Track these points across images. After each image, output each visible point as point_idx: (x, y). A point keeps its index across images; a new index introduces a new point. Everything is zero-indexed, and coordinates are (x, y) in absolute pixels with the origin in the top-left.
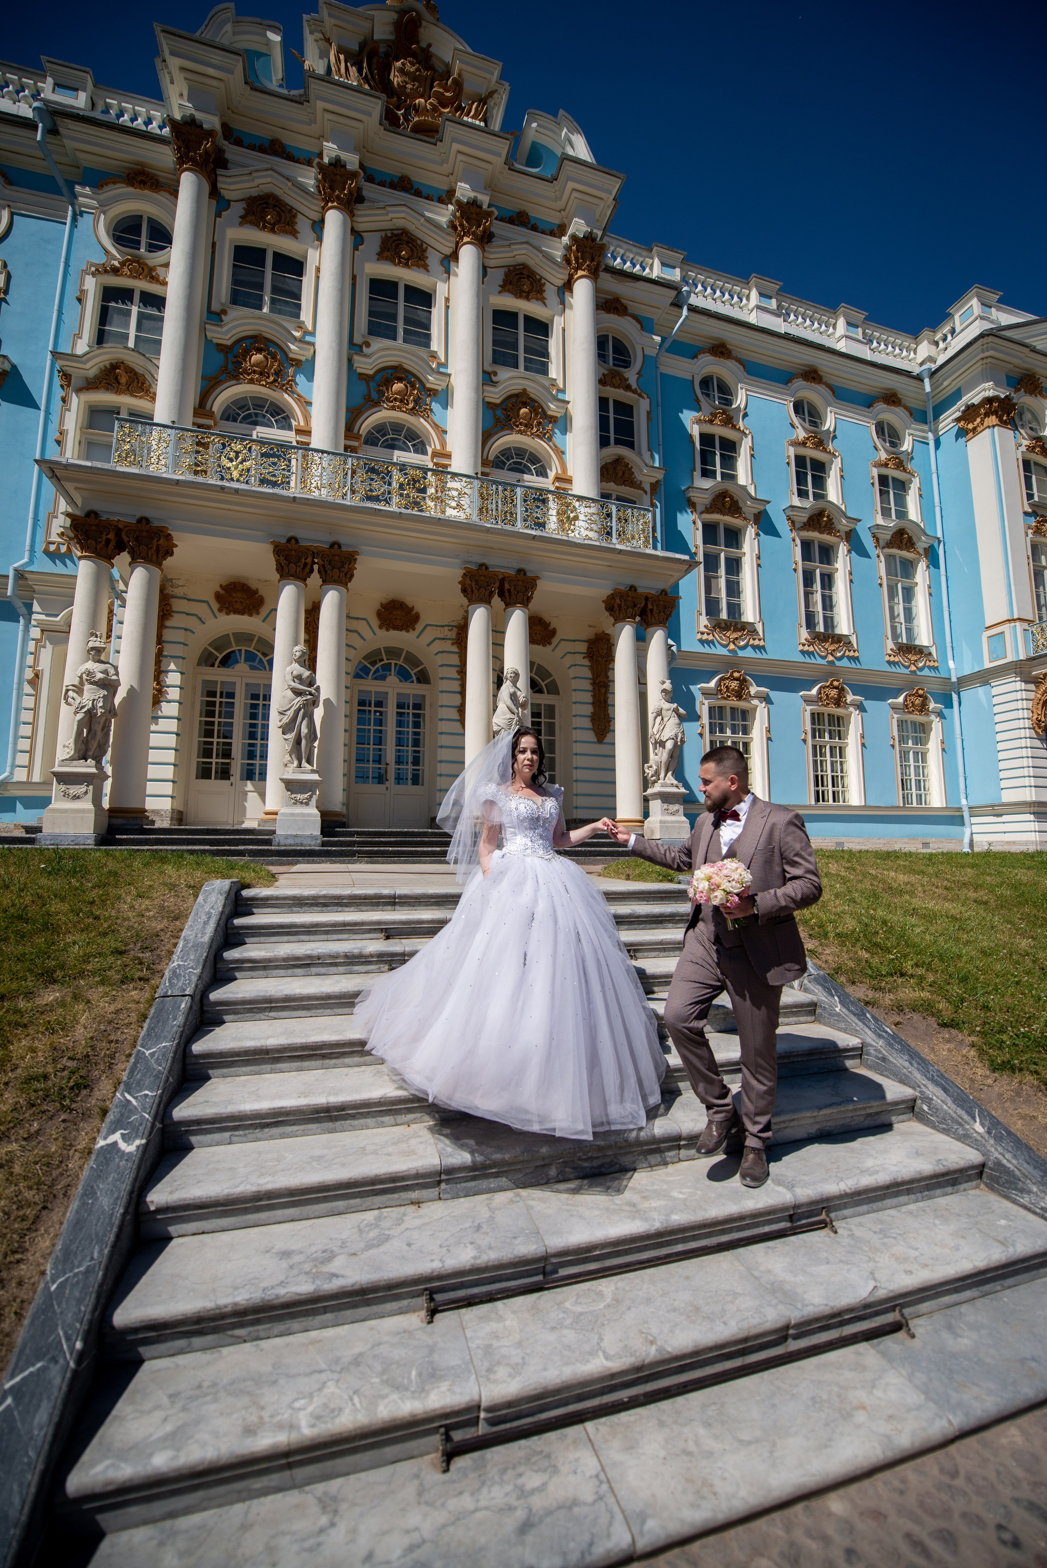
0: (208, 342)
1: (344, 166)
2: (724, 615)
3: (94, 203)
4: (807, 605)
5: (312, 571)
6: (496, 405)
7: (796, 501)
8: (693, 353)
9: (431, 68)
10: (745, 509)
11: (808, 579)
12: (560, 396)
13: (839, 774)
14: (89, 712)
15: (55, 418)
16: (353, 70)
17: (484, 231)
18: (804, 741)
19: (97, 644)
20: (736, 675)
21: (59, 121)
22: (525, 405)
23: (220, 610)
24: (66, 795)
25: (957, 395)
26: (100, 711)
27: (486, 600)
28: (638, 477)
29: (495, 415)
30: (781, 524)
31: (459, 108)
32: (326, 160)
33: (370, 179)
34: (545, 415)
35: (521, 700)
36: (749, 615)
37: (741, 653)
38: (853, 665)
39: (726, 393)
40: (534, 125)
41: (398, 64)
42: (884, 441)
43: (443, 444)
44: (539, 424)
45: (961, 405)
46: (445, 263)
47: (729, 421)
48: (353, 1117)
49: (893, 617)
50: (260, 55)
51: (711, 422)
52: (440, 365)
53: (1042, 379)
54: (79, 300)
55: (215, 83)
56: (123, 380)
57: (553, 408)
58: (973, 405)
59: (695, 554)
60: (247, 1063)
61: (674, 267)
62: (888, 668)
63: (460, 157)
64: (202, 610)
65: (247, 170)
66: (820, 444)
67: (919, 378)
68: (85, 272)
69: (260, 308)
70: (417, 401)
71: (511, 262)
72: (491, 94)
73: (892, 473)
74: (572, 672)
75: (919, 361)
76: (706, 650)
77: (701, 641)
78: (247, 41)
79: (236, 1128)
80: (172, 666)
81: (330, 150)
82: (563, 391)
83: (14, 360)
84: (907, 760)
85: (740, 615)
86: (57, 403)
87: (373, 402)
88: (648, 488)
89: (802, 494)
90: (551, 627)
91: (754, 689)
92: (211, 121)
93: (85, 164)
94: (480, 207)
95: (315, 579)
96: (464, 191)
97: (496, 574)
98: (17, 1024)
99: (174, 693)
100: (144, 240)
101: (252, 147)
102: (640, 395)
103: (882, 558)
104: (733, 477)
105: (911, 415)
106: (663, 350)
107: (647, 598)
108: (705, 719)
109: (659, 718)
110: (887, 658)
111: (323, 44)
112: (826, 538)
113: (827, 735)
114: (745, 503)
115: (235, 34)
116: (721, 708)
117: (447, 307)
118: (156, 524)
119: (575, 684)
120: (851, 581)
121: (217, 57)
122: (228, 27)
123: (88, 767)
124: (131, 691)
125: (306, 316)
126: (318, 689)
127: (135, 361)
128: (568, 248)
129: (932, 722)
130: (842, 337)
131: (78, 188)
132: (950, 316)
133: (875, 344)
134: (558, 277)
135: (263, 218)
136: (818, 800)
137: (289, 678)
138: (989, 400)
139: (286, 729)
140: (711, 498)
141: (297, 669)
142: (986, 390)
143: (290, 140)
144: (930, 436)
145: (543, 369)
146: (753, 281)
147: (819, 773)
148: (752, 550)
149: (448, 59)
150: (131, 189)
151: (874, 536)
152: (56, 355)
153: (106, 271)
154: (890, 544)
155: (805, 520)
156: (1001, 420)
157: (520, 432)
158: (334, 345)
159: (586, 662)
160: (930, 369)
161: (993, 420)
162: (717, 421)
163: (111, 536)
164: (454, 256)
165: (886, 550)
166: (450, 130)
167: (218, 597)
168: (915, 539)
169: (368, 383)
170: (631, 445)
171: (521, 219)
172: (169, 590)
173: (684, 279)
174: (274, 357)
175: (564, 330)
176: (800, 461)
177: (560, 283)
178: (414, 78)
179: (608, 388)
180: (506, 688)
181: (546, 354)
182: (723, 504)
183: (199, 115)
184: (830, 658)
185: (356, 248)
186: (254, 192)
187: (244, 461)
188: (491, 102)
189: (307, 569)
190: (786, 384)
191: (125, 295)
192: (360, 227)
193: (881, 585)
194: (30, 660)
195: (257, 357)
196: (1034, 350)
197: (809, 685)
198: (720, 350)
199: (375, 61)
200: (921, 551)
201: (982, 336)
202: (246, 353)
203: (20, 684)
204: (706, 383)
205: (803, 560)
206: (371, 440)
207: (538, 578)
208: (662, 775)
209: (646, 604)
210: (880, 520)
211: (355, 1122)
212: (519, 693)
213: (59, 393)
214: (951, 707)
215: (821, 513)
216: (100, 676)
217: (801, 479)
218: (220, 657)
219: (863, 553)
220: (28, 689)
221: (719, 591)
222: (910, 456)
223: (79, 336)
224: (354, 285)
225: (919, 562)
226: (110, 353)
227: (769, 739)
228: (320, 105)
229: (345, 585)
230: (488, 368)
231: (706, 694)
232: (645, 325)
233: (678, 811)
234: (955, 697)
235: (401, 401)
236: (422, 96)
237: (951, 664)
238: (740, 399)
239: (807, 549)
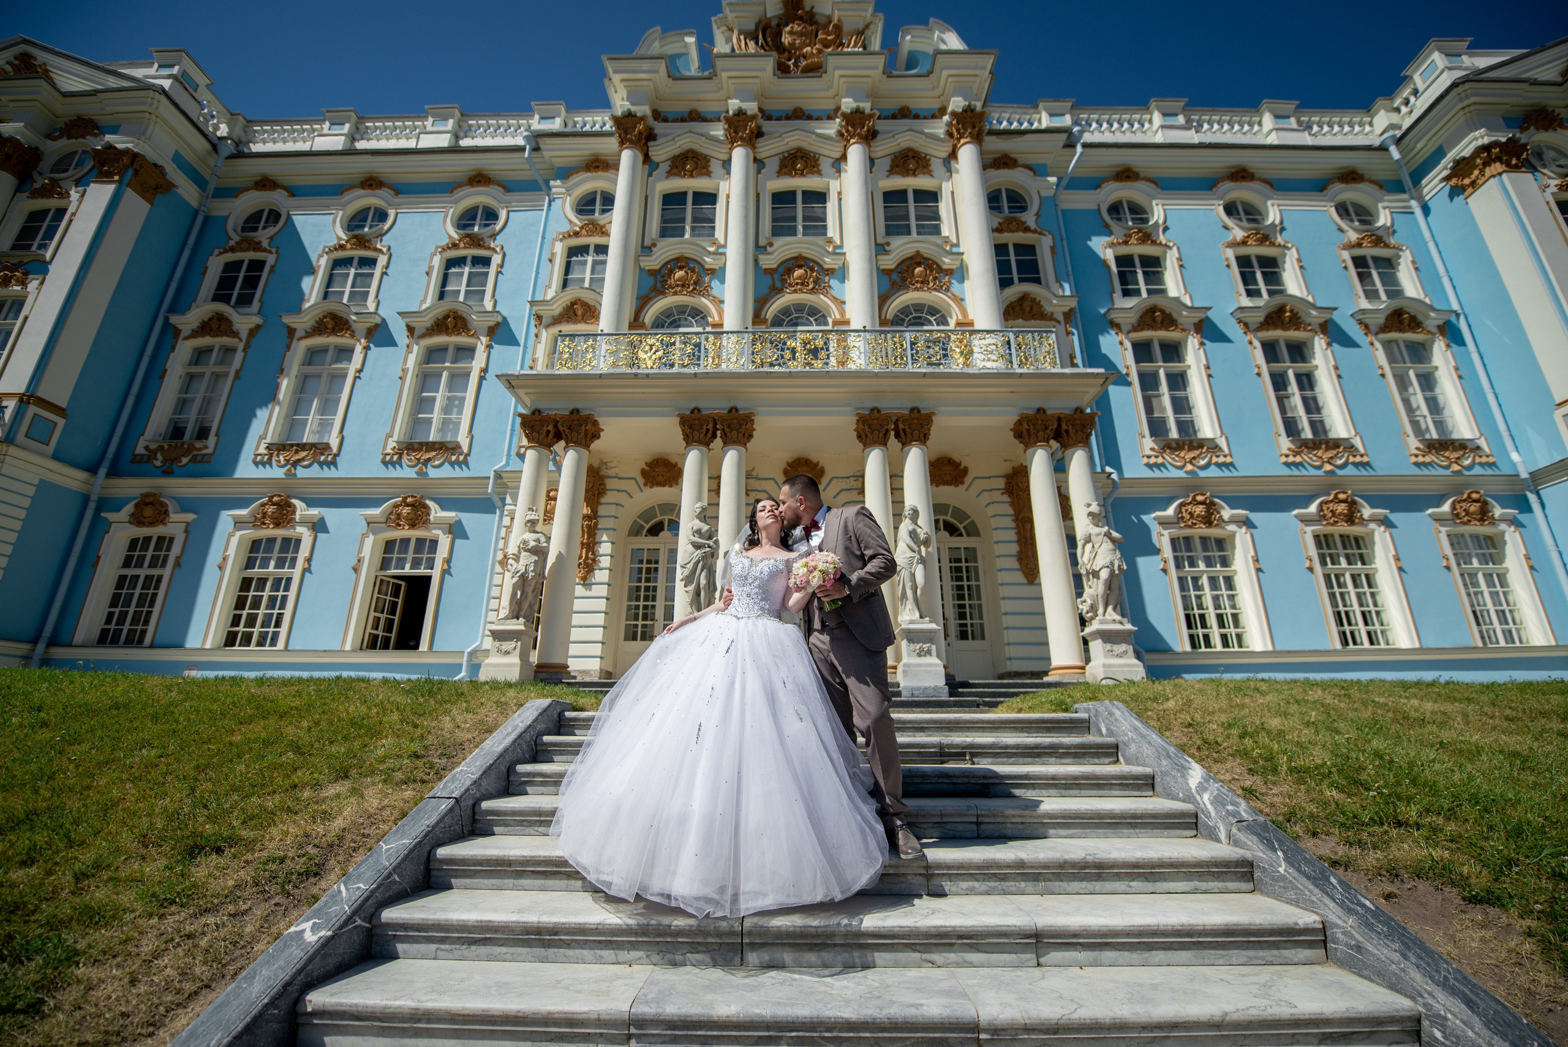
0: (641, 270)
1: (745, 114)
2: (1174, 434)
3: (563, 190)
4: (1283, 410)
5: (714, 436)
6: (891, 271)
7: (1246, 302)
8: (1096, 184)
9: (816, 23)
10: (1180, 321)
11: (1279, 383)
12: (955, 250)
13: (1372, 608)
14: (522, 576)
15: (530, 350)
16: (751, 44)
17: (868, 131)
18: (1311, 569)
19: (533, 517)
20: (1200, 498)
21: (540, 140)
22: (919, 264)
23: (645, 485)
24: (499, 650)
25: (1439, 153)
26: (531, 574)
27: (883, 442)
28: (1048, 309)
29: (891, 279)
30: (1232, 329)
31: (842, 44)
32: (731, 113)
33: (769, 118)
34: (940, 269)
35: (922, 537)
36: (1207, 428)
37: (1202, 474)
38: (1363, 472)
39: (1139, 212)
40: (908, 38)
41: (788, 29)
42: (1352, 221)
43: (843, 313)
44: (935, 278)
45: (1447, 161)
46: (836, 165)
47: (1147, 237)
48: (568, 945)
49: (1410, 410)
50: (680, 55)
51: (1126, 243)
52: (836, 247)
53: (1557, 111)
54: (550, 261)
55: (645, 83)
56: (579, 313)
57: (947, 262)
58: (1464, 159)
59: (1127, 375)
60: (490, 874)
61: (1063, 115)
62: (1416, 471)
63: (842, 80)
64: (630, 486)
65: (670, 138)
66: (1265, 238)
67: (1383, 148)
68: (555, 240)
69: (683, 236)
70: (816, 282)
71: (896, 149)
72: (867, 27)
73: (1369, 251)
74: (991, 511)
75: (1378, 131)
76: (1157, 474)
77: (1148, 465)
78: (671, 49)
79: (442, 940)
80: (605, 538)
81: (734, 104)
82: (957, 245)
83: (504, 313)
84: (1476, 584)
85: (1195, 432)
86: (532, 337)
87: (776, 291)
88: (1061, 318)
89: (1252, 293)
90: (962, 467)
91: (1227, 513)
92: (642, 110)
93: (558, 165)
94: (863, 113)
95: (718, 442)
96: (848, 104)
97: (888, 416)
98: (290, 810)
99: (605, 562)
100: (598, 207)
101: (675, 121)
102: (1041, 234)
103: (1378, 345)
104: (1163, 292)
105: (1381, 187)
106: (1061, 188)
107: (1059, 420)
108: (1167, 552)
109: (1089, 546)
110: (1413, 459)
111: (728, 33)
112: (1293, 334)
113: (1343, 560)
114: (1181, 315)
115: (661, 47)
116: (1187, 539)
117: (840, 200)
118: (585, 413)
119: (995, 522)
120: (1339, 377)
121: (646, 65)
122: (657, 44)
123: (518, 625)
124: (560, 556)
125: (719, 235)
126: (717, 542)
127: (588, 297)
128: (949, 124)
129: (1503, 533)
130: (1271, 131)
131: (552, 183)
132: (1408, 79)
133: (1315, 128)
134: (944, 151)
135: (684, 169)
136: (1347, 644)
137: (690, 532)
138: (1486, 148)
139: (688, 581)
140: (1137, 316)
141: (698, 524)
142: (1478, 138)
143: (703, 108)
144: (1414, 203)
145: (937, 230)
146: (1153, 105)
147: (1341, 608)
148: (1198, 361)
149: (828, 12)
150: (589, 174)
151: (1360, 322)
152: (532, 303)
153: (570, 236)
154: (1385, 328)
155: (1262, 319)
156: (1508, 164)
157: (917, 289)
158: (741, 250)
159: (1006, 498)
160: (1394, 136)
161: (1497, 167)
162: (1133, 241)
163: (550, 428)
164: (844, 157)
165: (1382, 336)
166: (832, 62)
167: (644, 473)
168: (1420, 317)
169: (772, 275)
170: (1038, 281)
171: (904, 113)
172: (604, 472)
173: (1076, 123)
174: (693, 271)
175: (953, 193)
176: (1243, 262)
177: (945, 155)
178: (801, 34)
179: (1006, 234)
180: (906, 526)
181: (937, 217)
182: (1154, 320)
183: (633, 109)
184: (1328, 467)
185: (759, 172)
186: (677, 152)
187: (657, 351)
188: (868, 32)
189: (710, 435)
190: (1211, 189)
191: (583, 250)
192: (759, 156)
193: (1383, 375)
194: (501, 543)
195: (679, 274)
196: (1534, 83)
197: (1306, 501)
198: (1126, 174)
199: (768, 32)
200: (1434, 330)
201: (1454, 85)
202: (671, 272)
203: (493, 565)
204: (1115, 209)
205: (1268, 362)
206: (777, 322)
207: (933, 413)
208: (1101, 611)
209: (1059, 425)
210: (1364, 304)
211: (570, 952)
212: (919, 530)
213: (533, 330)
214: (1529, 509)
215: (1281, 309)
216: (533, 544)
217: (1247, 279)
218: (647, 527)
219: (1347, 342)
220: (498, 568)
221: (1163, 410)
222: (1391, 230)
223: (549, 286)
224: (758, 201)
225: (1433, 342)
226: (572, 293)
227: (1259, 570)
228: (724, 75)
229: (745, 445)
230: (880, 240)
231: (1164, 523)
232: (1037, 170)
233: (1126, 652)
234: (1532, 498)
235: (802, 284)
236: (809, 45)
237: (1515, 456)
238: (1157, 214)
239: (1270, 350)
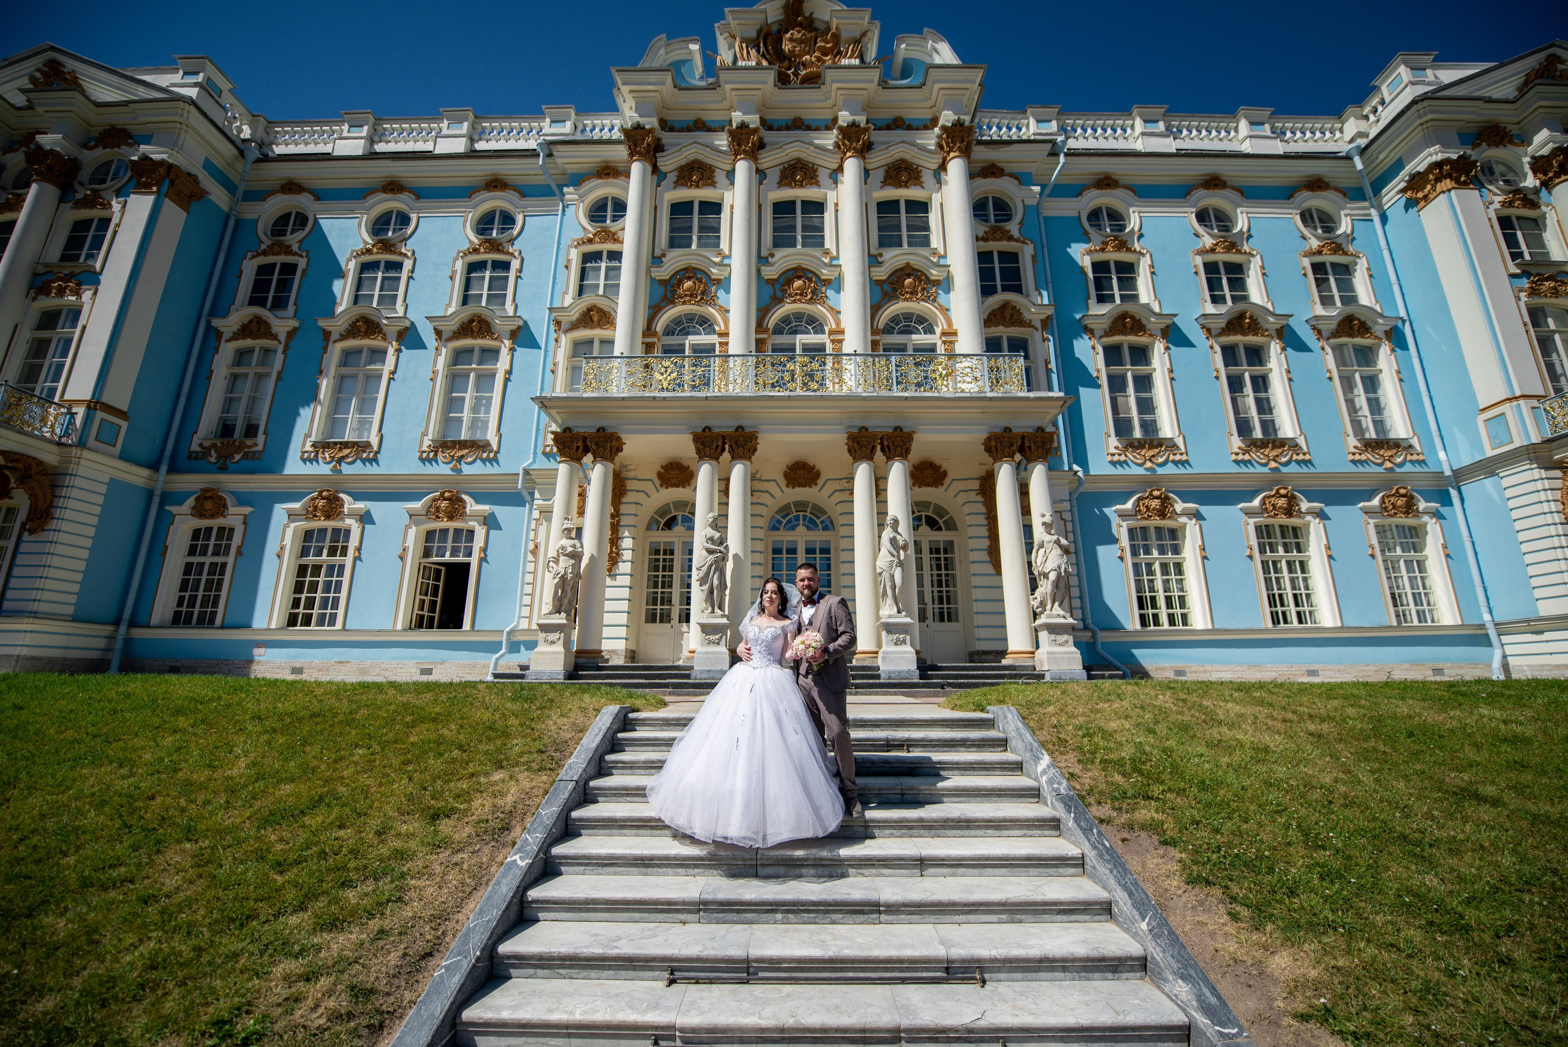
0: (652, 279)
1: (748, 127)
2: (1138, 434)
3: (576, 197)
4: (1236, 411)
5: (723, 450)
6: (883, 281)
7: (1210, 309)
8: (1077, 191)
9: (815, 30)
10: (1149, 326)
11: (1235, 385)
12: (942, 262)
13: (1303, 591)
14: (562, 576)
15: (550, 354)
16: (753, 52)
17: (864, 144)
18: (1251, 557)
19: (569, 526)
20: (1156, 493)
21: (553, 147)
22: (909, 276)
23: (661, 486)
24: (546, 641)
25: (1399, 165)
26: (570, 576)
27: (870, 457)
28: (1027, 316)
29: (882, 289)
30: (1195, 333)
31: (839, 53)
32: (734, 126)
33: (770, 128)
34: (928, 280)
35: (901, 543)
36: (1167, 429)
37: (1160, 471)
38: (1305, 470)
39: (1117, 219)
40: (903, 46)
41: (788, 35)
42: (1315, 228)
43: (838, 323)
44: (923, 289)
45: (1404, 174)
46: (833, 176)
47: (1123, 245)
48: (659, 866)
49: (1352, 409)
50: (684, 62)
51: (1103, 250)
52: (833, 258)
53: (1509, 127)
54: (567, 267)
55: (653, 94)
56: (595, 319)
57: (935, 274)
58: (1419, 173)
59: (1098, 378)
60: (604, 827)
61: (1050, 121)
62: (1353, 469)
63: (840, 92)
64: (648, 487)
65: (678, 148)
66: (1232, 246)
67: (1348, 158)
68: (570, 247)
69: (690, 246)
70: (814, 292)
71: (890, 160)
72: (864, 34)
73: (1328, 258)
74: (966, 509)
75: (1348, 138)
76: (1119, 471)
77: (1113, 463)
78: (677, 55)
79: (587, 865)
80: (626, 534)
81: (737, 117)
82: (945, 257)
83: (525, 318)
84: (1396, 569)
85: (1157, 431)
86: (552, 342)
87: (777, 300)
88: (1038, 325)
89: (1216, 300)
90: (942, 470)
91: (1179, 506)
92: (651, 122)
93: (570, 171)
94: (859, 126)
95: (726, 455)
96: (845, 117)
97: (875, 434)
98: (478, 790)
99: (627, 555)
100: (609, 214)
101: (681, 130)
102: (1023, 242)
103: (1328, 350)
104: (1136, 297)
105: (1345, 195)
106: (1044, 197)
107: (1023, 437)
108: (1125, 541)
109: (1042, 551)
110: (1351, 457)
111: (729, 39)
112: (1251, 339)
113: (1281, 549)
114: (1149, 321)
115: (667, 53)
116: (1144, 529)
117: (837, 211)
118: (610, 430)
119: (969, 520)
120: (1290, 380)
121: (653, 77)
122: (662, 51)
123: (561, 619)
124: (592, 557)
125: (724, 245)
126: (727, 548)
127: (603, 303)
128: (940, 137)
129: (1425, 524)
130: (1246, 138)
131: (565, 189)
132: (1377, 89)
133: (1289, 135)
134: (934, 163)
135: (690, 179)
136: (1279, 623)
137: (704, 540)
138: (1438, 165)
139: (703, 581)
140: (1109, 322)
141: (710, 532)
142: (1433, 154)
143: (709, 117)
144: (1373, 212)
145: (925, 242)
146: (1135, 111)
147: (1276, 591)
148: (1163, 364)
149: (827, 18)
150: (600, 181)
151: (1314, 328)
152: (551, 309)
153: (584, 243)
154: (1336, 334)
155: (1223, 325)
156: (1458, 181)
157: (906, 300)
158: (745, 264)
159: (980, 498)
160: (1358, 147)
161: (1447, 183)
162: (1109, 248)
163: (580, 444)
164: (840, 169)
165: (1333, 341)
166: (829, 75)
167: (659, 475)
168: (1369, 323)
169: (773, 286)
170: (1018, 289)
171: (898, 124)
172: (624, 474)
173: (1062, 129)
174: (700, 281)
175: (942, 204)
176: (1211, 268)
177: (935, 166)
178: (800, 42)
179: (991, 243)
180: (888, 533)
181: (927, 228)
182: (1124, 325)
183: (642, 121)
184: (1273, 464)
185: (761, 183)
186: (683, 162)
187: (672, 373)
188: (865, 39)
189: (720, 448)
190: (1185, 196)
191: (596, 256)
192: (762, 167)
193: (1330, 379)
194: (532, 534)
195: (688, 284)
196: (1489, 100)
197: (1250, 495)
198: (1106, 182)
199: (769, 40)
200: (1381, 335)
201: (1414, 102)
202: (680, 282)
203: (525, 554)
204: (1095, 215)
205: (1226, 365)
206: (778, 330)
207: (914, 432)
208: (1049, 606)
209: (1023, 442)
210: (1320, 310)
211: (660, 870)
212: (898, 537)
213: (553, 335)
214: (1451, 504)
215: (1241, 316)
216: (570, 549)
217: (1213, 285)
218: (663, 522)
219: (1301, 346)
220: (530, 557)
221: (1128, 410)
222: (1351, 238)
223: (566, 293)
224: (760, 212)
225: (1379, 346)
226: (588, 300)
227: (1204, 558)
228: (728, 87)
229: (749, 459)
230: (873, 252)
231: (1123, 515)
232: (1023, 179)
233: (1067, 642)
234: (1453, 493)
235: (801, 294)
236: (808, 53)
237: (1442, 455)
238: (1133, 222)
239: (1230, 354)
